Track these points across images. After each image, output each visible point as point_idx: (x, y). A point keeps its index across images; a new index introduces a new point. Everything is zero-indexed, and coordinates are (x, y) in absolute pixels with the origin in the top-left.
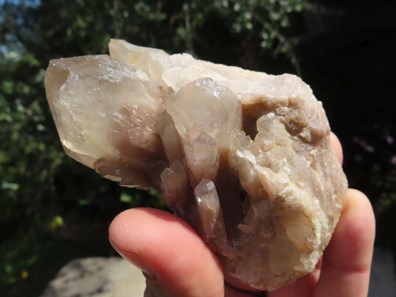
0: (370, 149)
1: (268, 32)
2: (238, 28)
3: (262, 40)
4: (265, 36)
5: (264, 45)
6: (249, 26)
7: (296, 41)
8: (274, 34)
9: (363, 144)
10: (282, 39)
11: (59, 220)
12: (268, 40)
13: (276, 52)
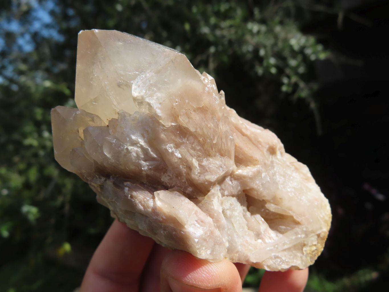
0: (380, 197)
1: (289, 77)
2: (260, 71)
3: (282, 84)
4: (285, 80)
5: (284, 89)
6: (273, 71)
7: (315, 86)
8: (294, 79)
9: (374, 191)
10: (302, 85)
11: (67, 247)
12: (289, 85)
13: (296, 96)
